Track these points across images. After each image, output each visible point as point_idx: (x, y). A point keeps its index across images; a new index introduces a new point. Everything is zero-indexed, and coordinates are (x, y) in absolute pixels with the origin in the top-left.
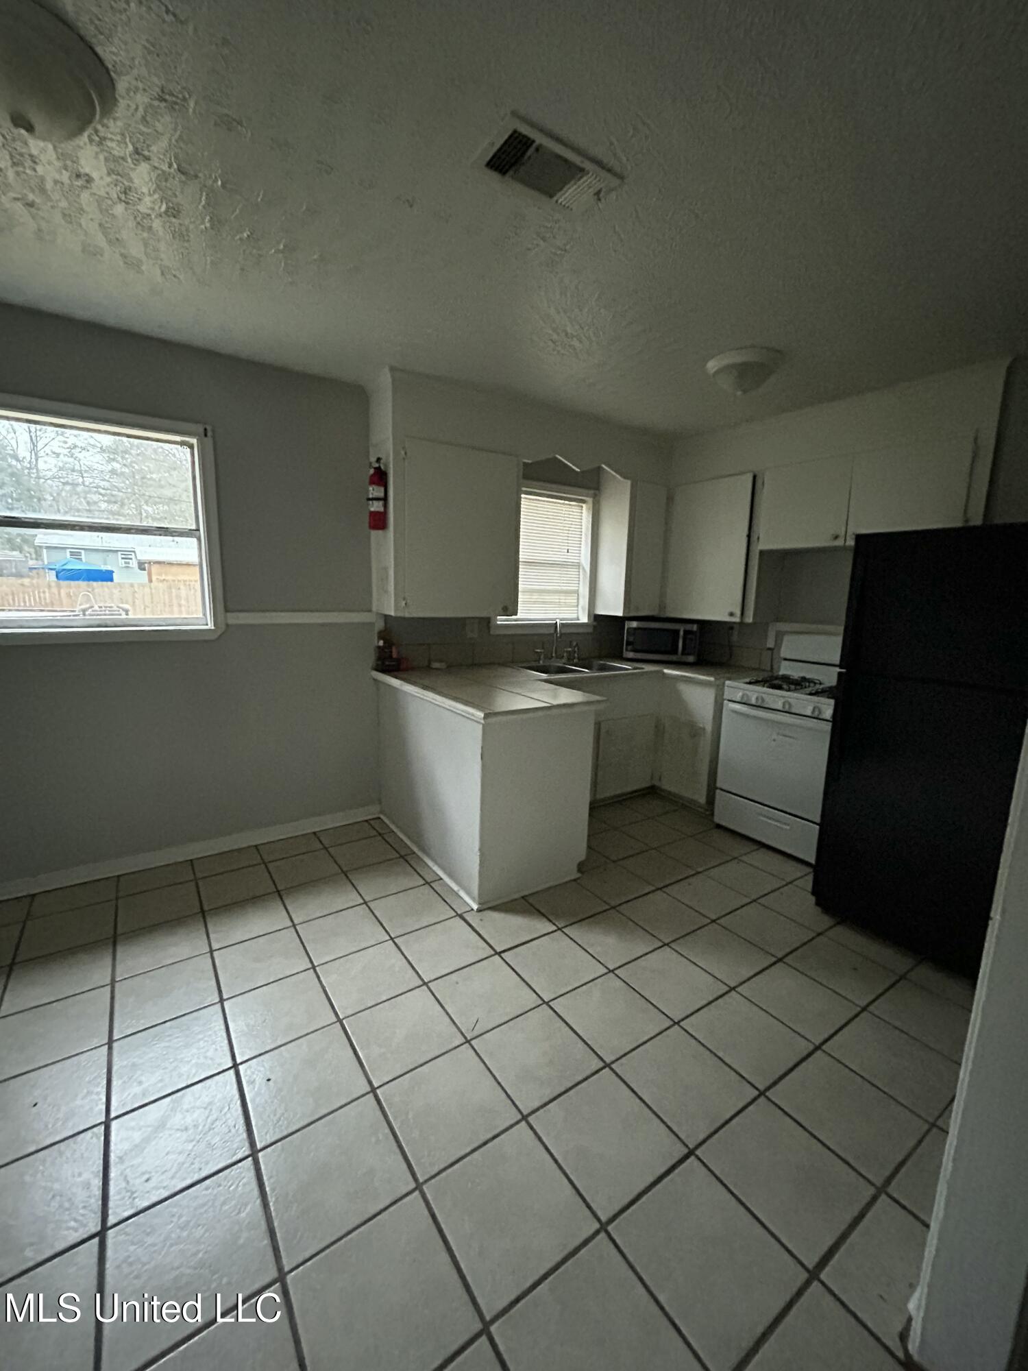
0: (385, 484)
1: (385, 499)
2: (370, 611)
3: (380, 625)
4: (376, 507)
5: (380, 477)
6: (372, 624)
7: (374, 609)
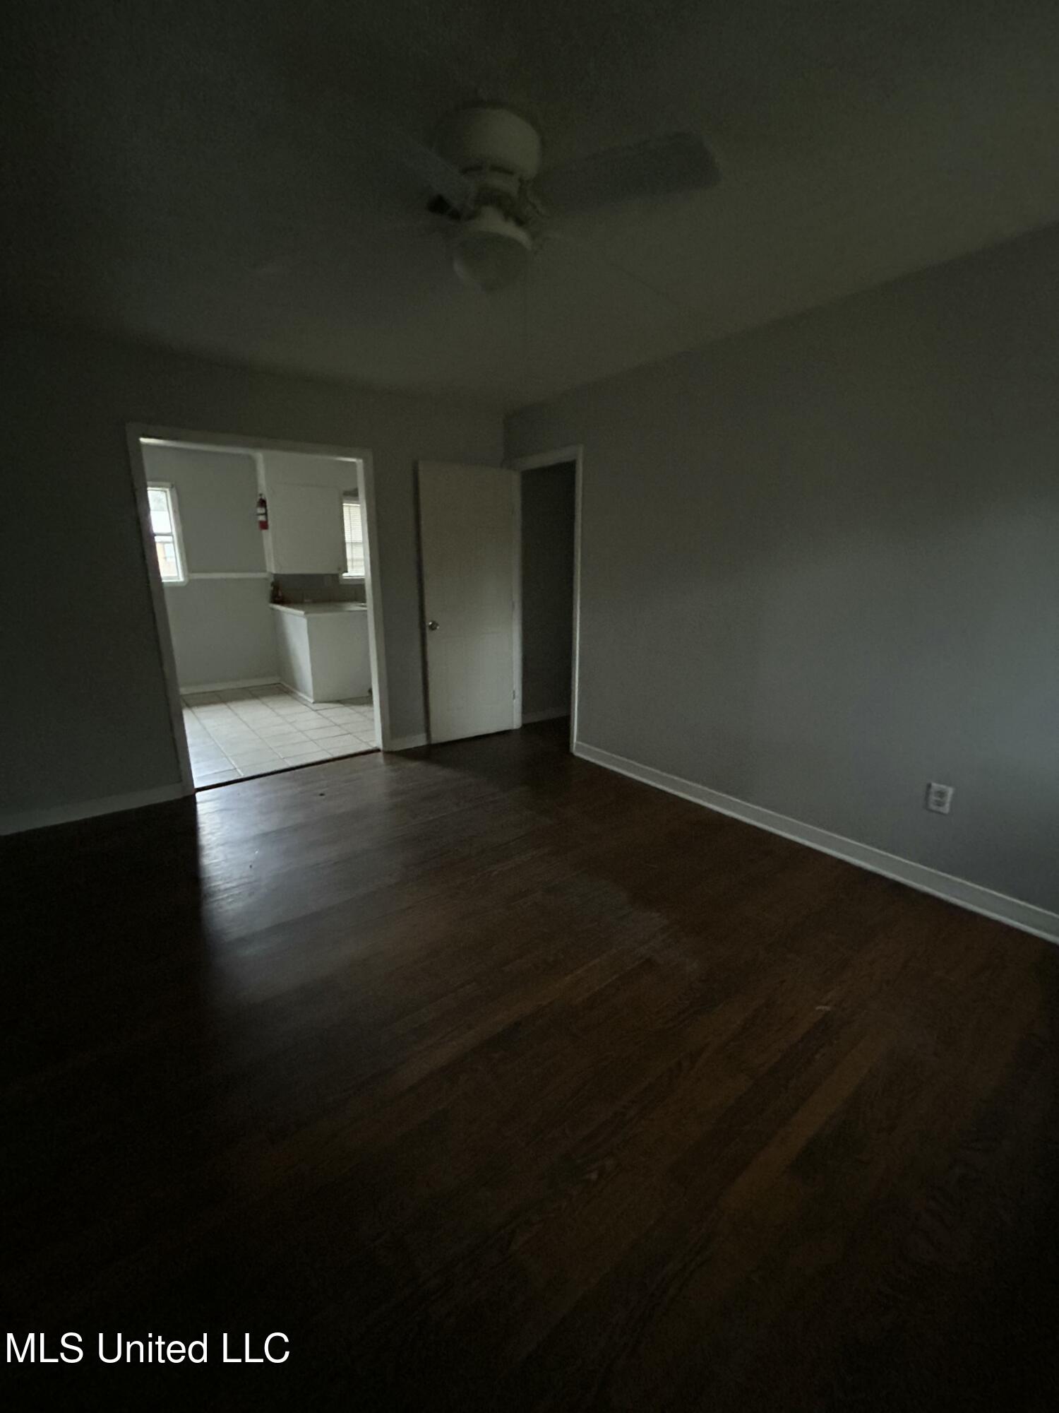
0: (265, 507)
1: (266, 514)
2: (265, 571)
3: (272, 580)
4: (262, 518)
5: (263, 503)
6: (266, 579)
7: (268, 570)
